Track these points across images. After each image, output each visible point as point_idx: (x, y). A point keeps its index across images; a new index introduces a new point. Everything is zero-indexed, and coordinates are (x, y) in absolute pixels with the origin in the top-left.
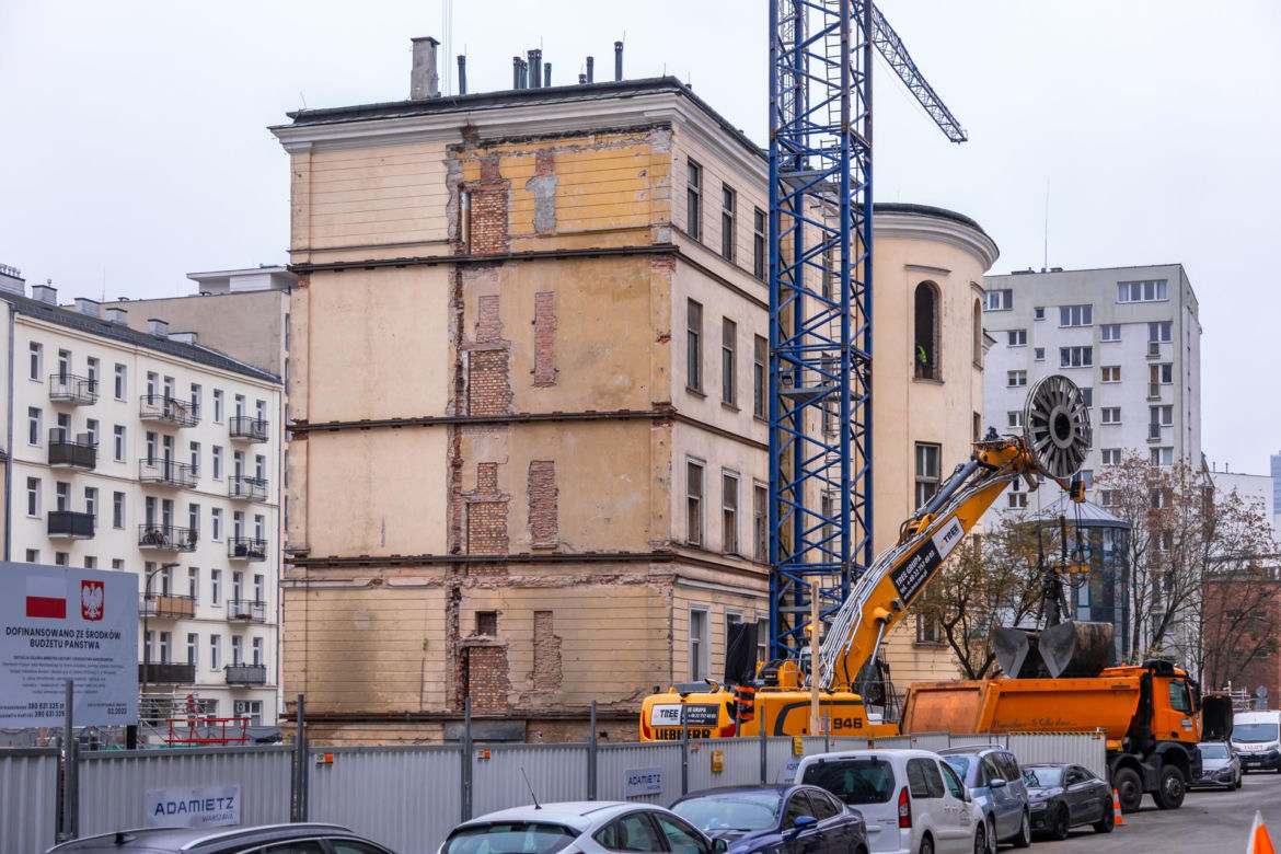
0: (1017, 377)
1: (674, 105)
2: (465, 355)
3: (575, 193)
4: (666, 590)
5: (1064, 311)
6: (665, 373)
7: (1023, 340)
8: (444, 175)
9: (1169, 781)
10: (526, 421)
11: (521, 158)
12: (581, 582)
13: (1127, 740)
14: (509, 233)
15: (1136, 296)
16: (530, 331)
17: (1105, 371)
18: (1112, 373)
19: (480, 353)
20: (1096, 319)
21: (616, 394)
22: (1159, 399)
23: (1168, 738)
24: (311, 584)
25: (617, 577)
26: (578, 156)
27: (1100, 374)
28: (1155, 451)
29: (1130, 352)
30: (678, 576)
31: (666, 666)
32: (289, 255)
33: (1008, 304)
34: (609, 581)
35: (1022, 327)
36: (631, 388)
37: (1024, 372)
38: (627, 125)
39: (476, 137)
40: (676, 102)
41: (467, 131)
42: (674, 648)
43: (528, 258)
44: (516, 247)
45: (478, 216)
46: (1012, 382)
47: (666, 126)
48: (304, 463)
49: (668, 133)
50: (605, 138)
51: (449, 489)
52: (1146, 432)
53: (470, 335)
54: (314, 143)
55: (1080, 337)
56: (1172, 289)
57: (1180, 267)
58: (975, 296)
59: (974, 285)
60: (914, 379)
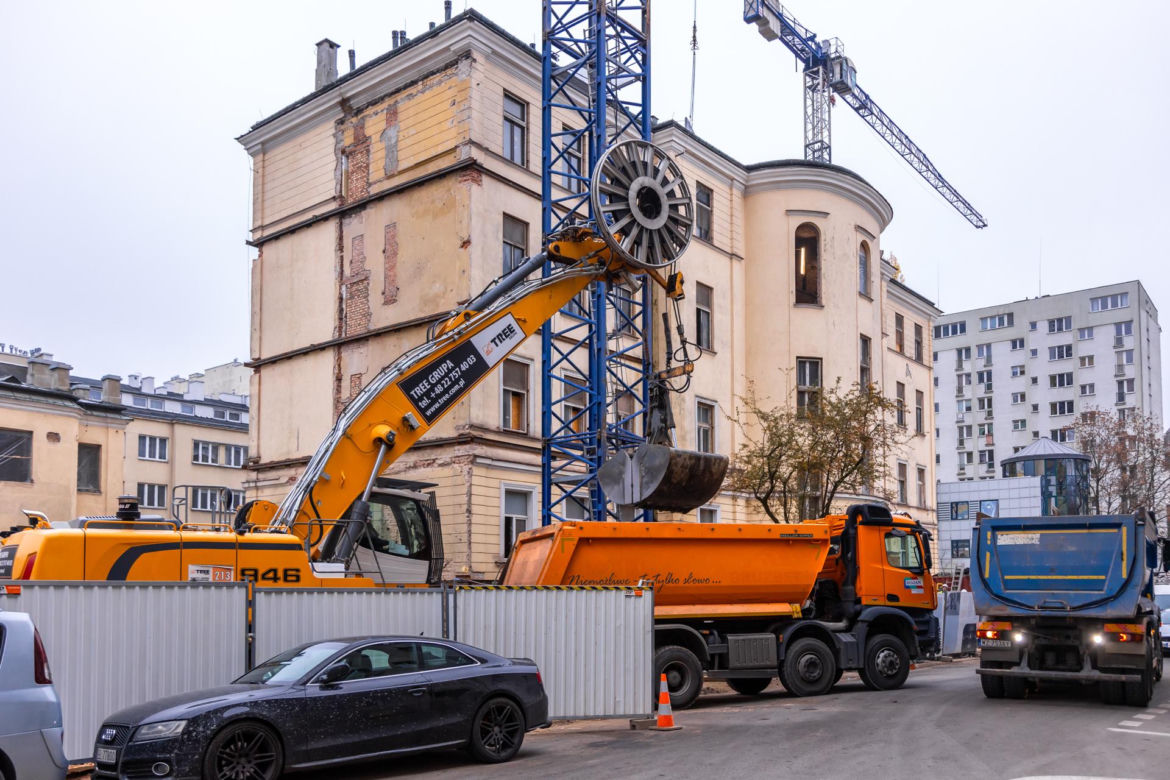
0: (1019, 370)
1: (469, 32)
2: (344, 288)
3: (411, 133)
4: (466, 468)
5: (1051, 323)
6: (466, 274)
7: (1022, 345)
8: (333, 146)
9: (882, 655)
10: (379, 334)
11: (378, 116)
12: (410, 467)
13: (808, 604)
14: (370, 181)
15: (1104, 306)
16: (381, 257)
17: (1082, 359)
18: (1088, 361)
19: (352, 284)
20: (1075, 325)
21: (435, 300)
22: (1124, 375)
23: (882, 601)
24: (259, 484)
25: (434, 460)
26: (414, 101)
27: (1078, 362)
28: (1122, 412)
29: (1101, 345)
30: (476, 456)
31: (465, 538)
32: (251, 234)
33: (1011, 323)
34: (429, 465)
35: (1020, 336)
36: (444, 293)
37: (1023, 367)
38: (443, 64)
39: (351, 108)
40: (470, 28)
41: (344, 103)
42: (473, 521)
43: (381, 197)
44: (375, 190)
45: (353, 172)
46: (1015, 374)
47: (467, 55)
48: (257, 391)
49: (469, 61)
50: (428, 82)
51: (334, 399)
52: (1114, 398)
53: (347, 272)
54: (263, 143)
55: (1064, 339)
56: (1132, 298)
57: (1139, 283)
58: (861, 238)
59: (859, 228)
60: (795, 305)
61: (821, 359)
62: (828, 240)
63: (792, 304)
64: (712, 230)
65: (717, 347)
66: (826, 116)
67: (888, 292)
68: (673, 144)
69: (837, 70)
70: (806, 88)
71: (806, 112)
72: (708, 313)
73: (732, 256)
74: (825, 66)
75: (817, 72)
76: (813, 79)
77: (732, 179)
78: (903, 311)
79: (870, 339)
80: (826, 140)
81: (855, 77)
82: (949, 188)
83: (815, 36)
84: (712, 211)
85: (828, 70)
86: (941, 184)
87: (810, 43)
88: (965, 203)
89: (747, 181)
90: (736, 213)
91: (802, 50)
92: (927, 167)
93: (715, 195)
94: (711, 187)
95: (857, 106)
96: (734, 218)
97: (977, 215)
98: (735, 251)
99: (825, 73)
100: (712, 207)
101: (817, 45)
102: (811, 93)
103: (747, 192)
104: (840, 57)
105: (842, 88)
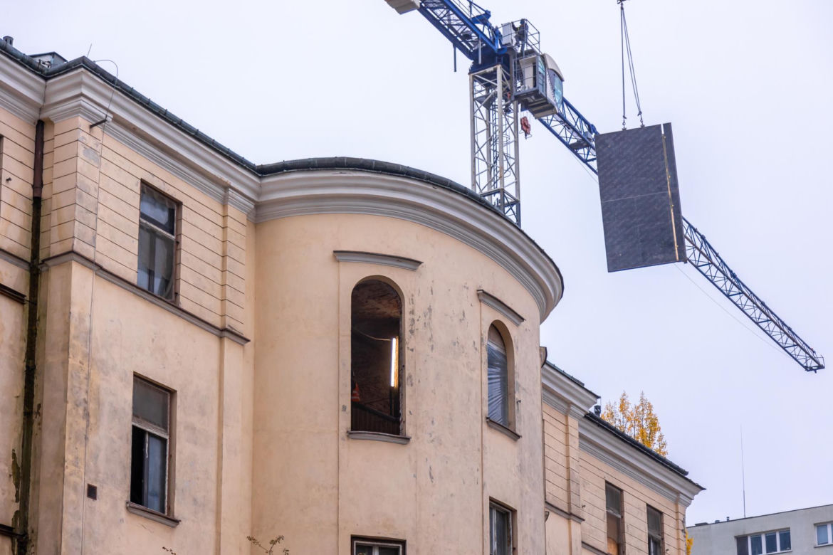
58: (490, 315)
59: (485, 296)
60: (349, 434)
61: (403, 543)
62: (418, 313)
63: (343, 432)
64: (177, 279)
65: (180, 508)
66: (510, 150)
67: (581, 436)
68: (84, 102)
69: (528, 73)
70: (474, 100)
71: (474, 142)
72: (163, 441)
73: (224, 332)
74: (506, 66)
75: (493, 75)
76: (488, 86)
77: (226, 187)
78: (622, 480)
79: (514, 511)
80: (511, 190)
81: (562, 89)
82: (752, 297)
83: (487, 14)
84: (178, 243)
85: (514, 74)
86: (735, 289)
87: (480, 26)
88: (781, 325)
89: (259, 194)
90: (233, 251)
91: (466, 37)
92: (709, 258)
93: (185, 213)
94: (178, 196)
95: (573, 141)
96: (229, 260)
97: (805, 348)
98: (230, 323)
99: (507, 77)
100: (179, 235)
101: (495, 31)
102: (483, 109)
103: (260, 215)
104: (532, 52)
105: (538, 104)
